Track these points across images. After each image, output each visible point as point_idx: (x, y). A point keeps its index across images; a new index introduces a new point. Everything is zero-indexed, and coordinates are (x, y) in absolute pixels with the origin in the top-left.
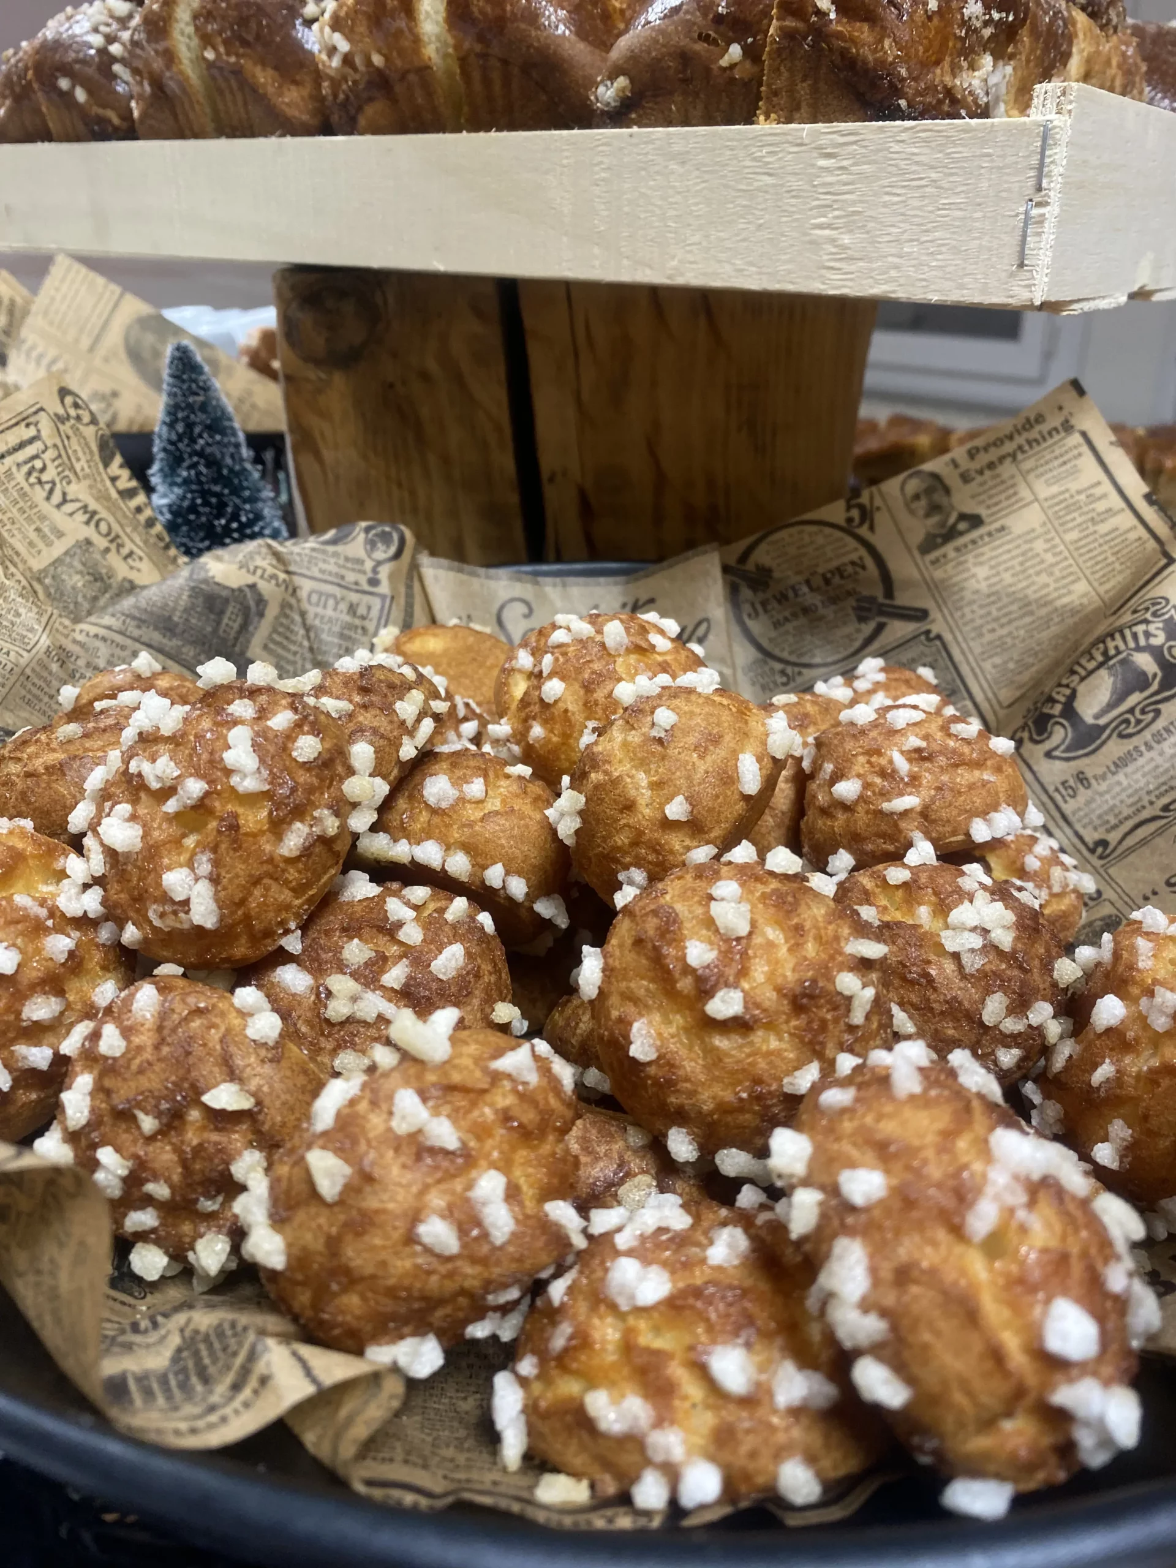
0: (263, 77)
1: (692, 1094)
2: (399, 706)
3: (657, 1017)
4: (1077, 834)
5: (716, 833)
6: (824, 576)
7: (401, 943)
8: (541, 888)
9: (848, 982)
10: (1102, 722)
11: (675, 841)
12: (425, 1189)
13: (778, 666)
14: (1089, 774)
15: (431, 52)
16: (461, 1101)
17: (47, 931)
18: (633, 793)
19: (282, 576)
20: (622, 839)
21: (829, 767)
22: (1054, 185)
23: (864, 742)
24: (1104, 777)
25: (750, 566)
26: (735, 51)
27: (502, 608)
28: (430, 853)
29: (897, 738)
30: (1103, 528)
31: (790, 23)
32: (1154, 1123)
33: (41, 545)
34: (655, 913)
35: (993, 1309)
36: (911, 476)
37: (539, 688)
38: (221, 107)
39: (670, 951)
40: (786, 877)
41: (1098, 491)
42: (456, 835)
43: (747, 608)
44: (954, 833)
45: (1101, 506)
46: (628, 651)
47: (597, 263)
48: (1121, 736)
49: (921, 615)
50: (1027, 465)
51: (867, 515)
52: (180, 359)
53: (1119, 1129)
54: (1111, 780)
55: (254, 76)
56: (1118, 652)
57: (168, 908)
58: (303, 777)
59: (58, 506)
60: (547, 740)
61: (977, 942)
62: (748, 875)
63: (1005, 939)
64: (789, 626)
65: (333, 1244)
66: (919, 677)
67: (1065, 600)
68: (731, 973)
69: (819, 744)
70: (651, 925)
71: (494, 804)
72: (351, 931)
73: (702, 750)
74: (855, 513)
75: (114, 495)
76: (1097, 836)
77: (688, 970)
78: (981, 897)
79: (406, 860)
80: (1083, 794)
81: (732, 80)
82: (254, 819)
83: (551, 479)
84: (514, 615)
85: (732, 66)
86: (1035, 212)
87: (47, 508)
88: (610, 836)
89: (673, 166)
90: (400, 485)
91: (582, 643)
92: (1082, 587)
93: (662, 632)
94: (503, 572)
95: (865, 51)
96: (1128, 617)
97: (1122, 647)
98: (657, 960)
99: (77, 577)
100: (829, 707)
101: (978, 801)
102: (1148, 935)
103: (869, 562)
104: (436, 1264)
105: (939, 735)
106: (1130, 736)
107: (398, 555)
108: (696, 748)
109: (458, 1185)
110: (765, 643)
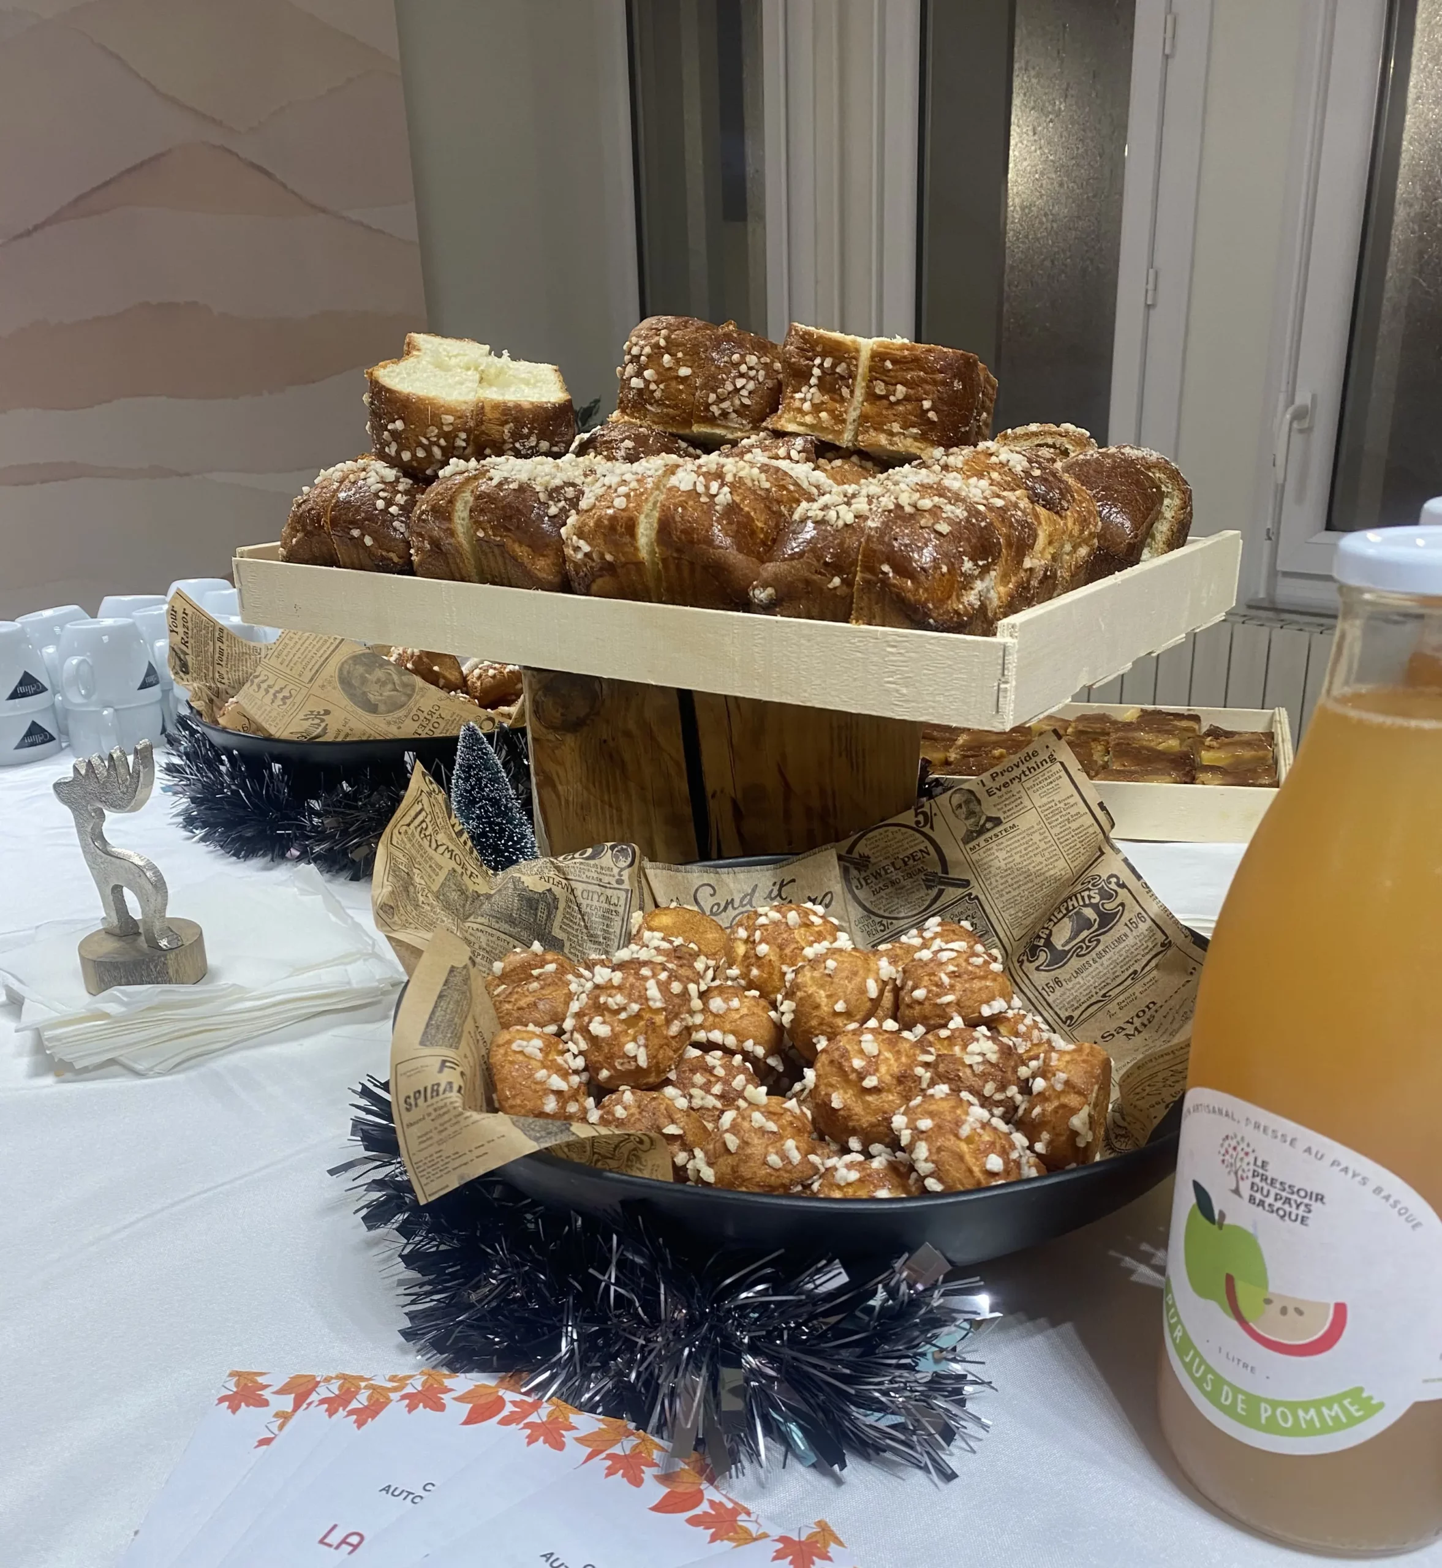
0: (521, 551)
1: (858, 1120)
2: (695, 964)
3: (841, 1091)
4: (1056, 1013)
5: (858, 1017)
6: (903, 860)
7: (715, 1076)
8: (769, 1053)
9: (919, 1071)
10: (1067, 948)
11: (839, 1021)
12: (767, 1146)
13: (878, 920)
14: (1061, 979)
15: (644, 554)
16: (775, 1118)
17: (570, 1074)
18: (818, 1000)
19: (564, 882)
20: (814, 1023)
21: (910, 983)
22: (1011, 673)
23: (927, 969)
24: (1070, 980)
25: (855, 855)
26: (837, 581)
27: (697, 890)
28: (716, 1036)
29: (943, 967)
30: (1074, 825)
31: (868, 576)
32: (1058, 1131)
33: (434, 877)
34: (837, 1049)
35: (969, 1158)
36: (955, 792)
37: (754, 949)
38: (484, 562)
39: (846, 1064)
40: (892, 1032)
41: (1071, 801)
42: (728, 1027)
43: (855, 883)
44: (973, 1013)
45: (1073, 811)
46: (800, 926)
47: (757, 690)
48: (1078, 956)
49: (966, 884)
50: (1027, 785)
51: (928, 819)
52: (471, 735)
53: (1045, 1136)
54: (1074, 981)
55: (514, 551)
56: (1074, 908)
57: (626, 1060)
58: (677, 1001)
59: (435, 850)
60: (760, 977)
61: (980, 1059)
62: (877, 1032)
63: (993, 1058)
64: (882, 893)
65: (734, 1169)
66: (962, 927)
67: (1052, 872)
68: (871, 1070)
69: (905, 971)
70: (836, 1055)
71: (744, 1011)
72: (693, 1071)
73: (850, 979)
74: (921, 818)
75: (454, 836)
76: (1067, 1014)
77: (854, 1070)
78: (982, 1040)
79: (704, 1040)
80: (1059, 991)
81: (836, 596)
82: (660, 1019)
83: (713, 796)
84: (704, 894)
85: (835, 588)
86: (1002, 686)
87: (431, 851)
88: (809, 1021)
89: (803, 641)
90: (611, 806)
91: (775, 923)
92: (1061, 863)
93: (815, 914)
94: (695, 867)
95: (909, 595)
96: (1079, 887)
97: (1076, 905)
98: (840, 1067)
99: (454, 893)
100: (910, 949)
101: (984, 996)
102: (1057, 1051)
103: (931, 849)
104: (773, 1172)
105: (964, 964)
106: (1084, 955)
107: (631, 864)
108: (847, 977)
109: (778, 1144)
110: (868, 905)
